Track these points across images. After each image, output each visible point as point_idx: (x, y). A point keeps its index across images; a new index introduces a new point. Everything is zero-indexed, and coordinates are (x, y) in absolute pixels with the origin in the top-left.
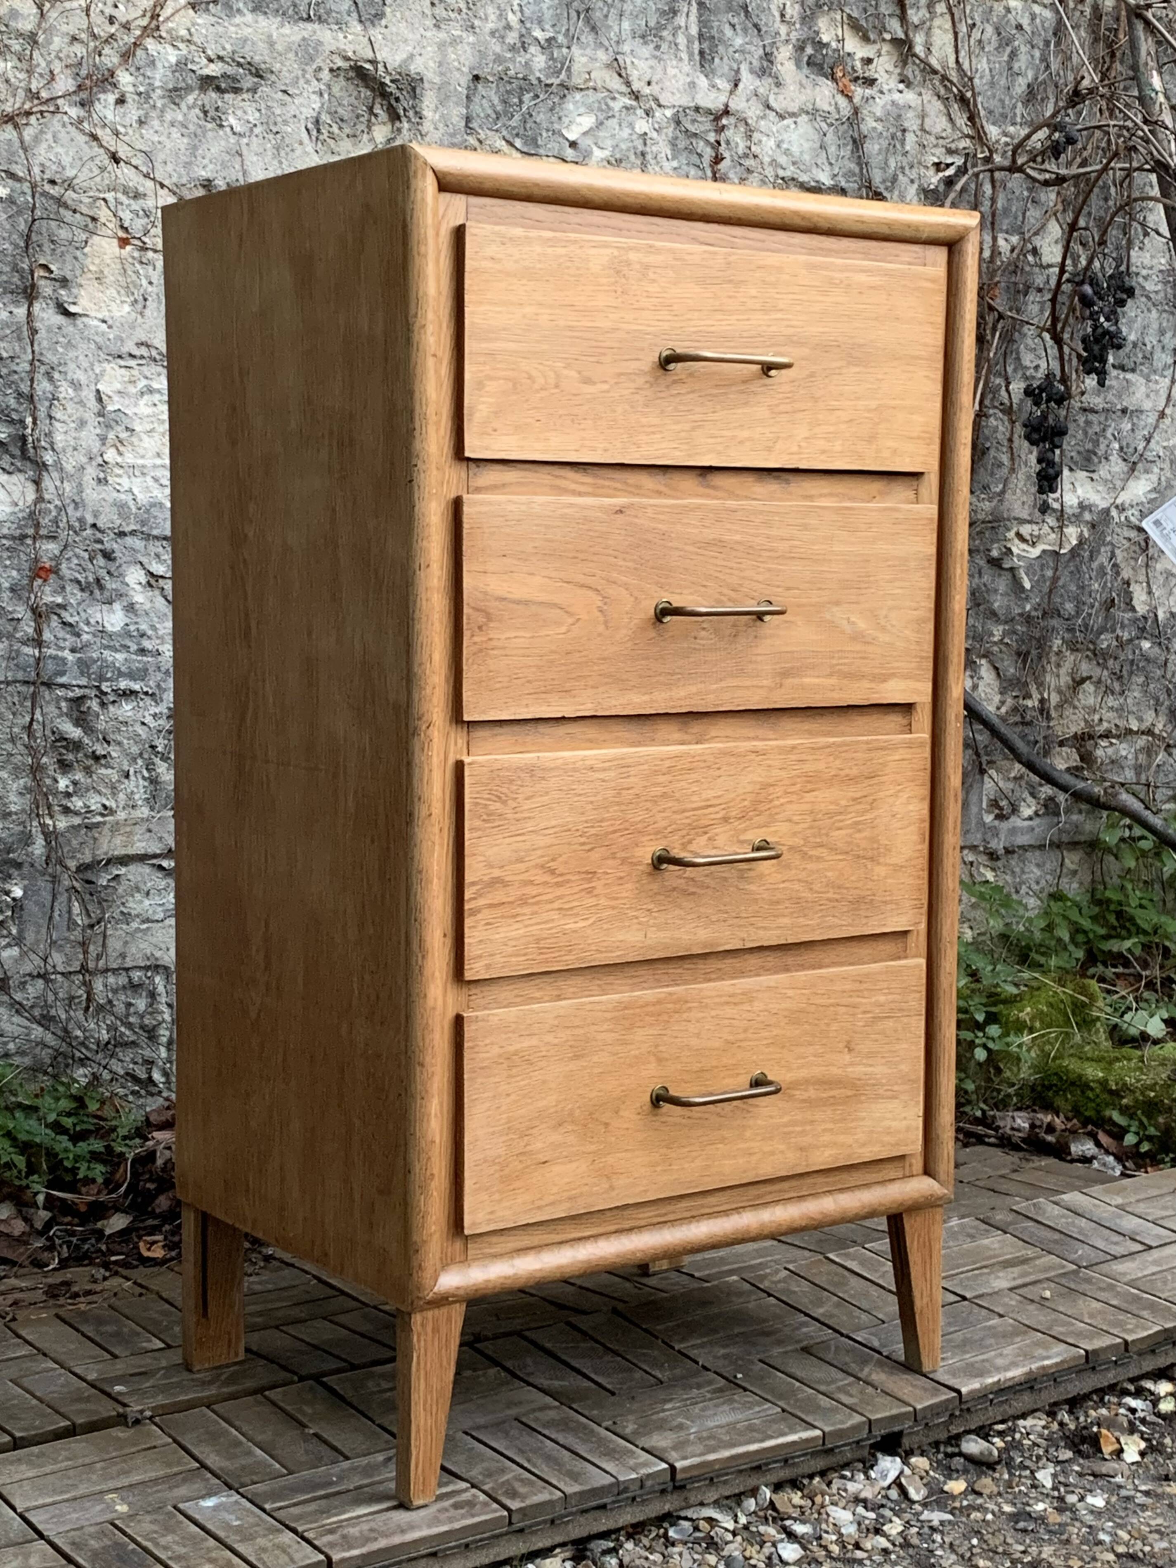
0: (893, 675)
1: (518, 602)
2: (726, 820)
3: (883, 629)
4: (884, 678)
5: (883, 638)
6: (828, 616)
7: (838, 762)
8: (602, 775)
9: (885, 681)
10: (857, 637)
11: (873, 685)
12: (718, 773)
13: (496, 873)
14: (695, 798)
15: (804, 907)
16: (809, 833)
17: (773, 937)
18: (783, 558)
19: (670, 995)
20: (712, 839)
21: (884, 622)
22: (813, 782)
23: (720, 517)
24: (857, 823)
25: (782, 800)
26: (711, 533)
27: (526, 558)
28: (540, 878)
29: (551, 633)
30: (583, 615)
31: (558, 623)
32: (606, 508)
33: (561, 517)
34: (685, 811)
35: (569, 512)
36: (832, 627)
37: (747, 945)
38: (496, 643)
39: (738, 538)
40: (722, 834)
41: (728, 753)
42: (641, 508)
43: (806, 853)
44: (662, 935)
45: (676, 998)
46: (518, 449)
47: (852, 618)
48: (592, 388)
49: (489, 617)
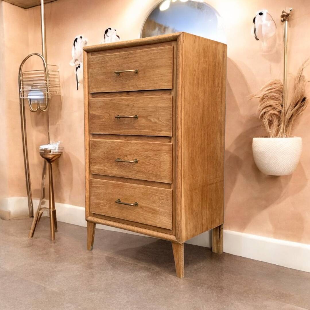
0: (163, 131)
1: (96, 115)
2: (130, 155)
5: (160, 123)
6: (149, 118)
7: (151, 147)
8: (109, 144)
9: (161, 132)
10: (155, 123)
11: (158, 132)
12: (128, 146)
14: (124, 150)
15: (145, 173)
16: (146, 160)
17: (139, 178)
18: (139, 107)
19: (121, 184)
20: (128, 158)
21: (160, 120)
22: (146, 150)
23: (128, 100)
24: (156, 159)
25: (140, 153)
26: (126, 103)
27: (97, 108)
28: (100, 159)
29: (102, 120)
30: (106, 117)
31: (102, 119)
32: (109, 100)
33: (103, 101)
34: (123, 152)
35: (104, 100)
36: (150, 121)
37: (134, 178)
38: (94, 122)
39: (131, 104)
40: (129, 157)
41: (130, 143)
42: (115, 99)
43: (145, 163)
44: (119, 173)
45: (122, 185)
46: (97, 91)
47: (154, 119)
48: (107, 80)
49: (93, 117)
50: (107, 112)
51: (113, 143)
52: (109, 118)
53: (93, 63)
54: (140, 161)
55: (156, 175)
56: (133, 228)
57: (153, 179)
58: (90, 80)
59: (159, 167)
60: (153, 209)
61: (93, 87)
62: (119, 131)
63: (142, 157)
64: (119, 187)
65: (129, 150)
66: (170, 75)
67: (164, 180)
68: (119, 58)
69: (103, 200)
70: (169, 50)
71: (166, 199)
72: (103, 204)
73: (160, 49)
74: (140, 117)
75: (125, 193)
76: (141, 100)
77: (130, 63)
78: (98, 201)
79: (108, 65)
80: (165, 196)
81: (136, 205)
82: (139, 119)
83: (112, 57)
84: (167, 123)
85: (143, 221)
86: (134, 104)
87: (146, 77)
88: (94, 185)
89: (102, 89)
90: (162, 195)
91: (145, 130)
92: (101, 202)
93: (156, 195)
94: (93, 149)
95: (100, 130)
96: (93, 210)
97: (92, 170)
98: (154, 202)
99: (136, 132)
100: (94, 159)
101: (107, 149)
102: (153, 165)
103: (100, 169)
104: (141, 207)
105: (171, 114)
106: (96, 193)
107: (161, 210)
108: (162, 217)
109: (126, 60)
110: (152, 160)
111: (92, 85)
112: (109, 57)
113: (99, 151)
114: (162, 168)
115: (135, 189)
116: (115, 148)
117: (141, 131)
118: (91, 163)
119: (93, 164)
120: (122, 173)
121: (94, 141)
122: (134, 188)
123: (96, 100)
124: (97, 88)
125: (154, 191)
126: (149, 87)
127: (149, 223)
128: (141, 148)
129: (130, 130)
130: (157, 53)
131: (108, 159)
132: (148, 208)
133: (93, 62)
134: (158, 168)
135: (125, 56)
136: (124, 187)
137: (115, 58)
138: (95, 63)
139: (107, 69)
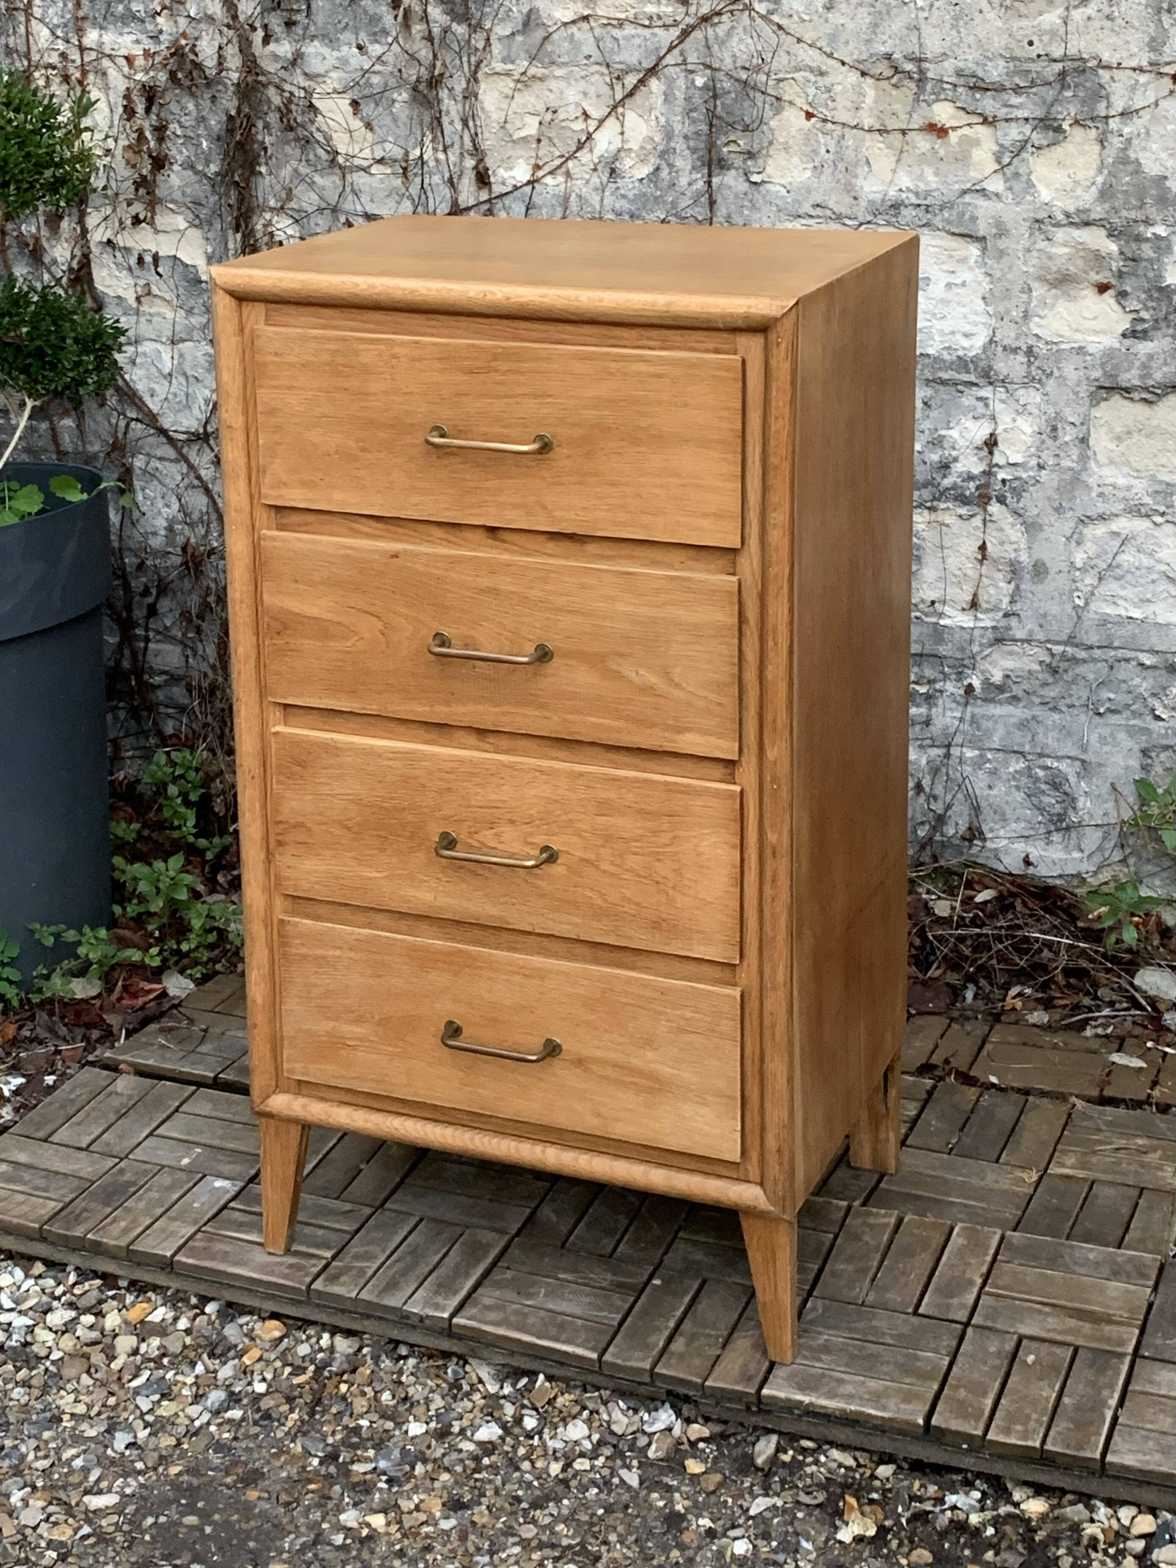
0: (689, 730)
1: (308, 618)
2: (512, 822)
3: (677, 685)
4: (680, 731)
5: (677, 693)
6: (614, 667)
7: (630, 795)
8: (390, 763)
9: (679, 732)
10: (648, 690)
11: (667, 734)
12: (500, 782)
13: (301, 819)
14: (479, 797)
15: (598, 913)
16: (602, 851)
17: (564, 930)
18: (559, 610)
19: (461, 951)
20: (498, 835)
21: (677, 680)
22: (604, 808)
23: (493, 568)
24: (658, 853)
25: (570, 816)
26: (485, 582)
27: (312, 584)
28: (338, 831)
29: (339, 645)
30: (367, 635)
31: (345, 638)
32: (382, 552)
33: (344, 556)
34: (470, 806)
35: (349, 552)
36: (618, 676)
37: (537, 931)
38: (292, 646)
39: (512, 588)
40: (508, 832)
41: (511, 766)
42: (417, 555)
43: (597, 868)
44: (451, 901)
45: (468, 954)
46: (306, 500)
47: (642, 672)
48: (369, 456)
49: (286, 626)
50: (372, 609)
51: (410, 757)
52: (383, 639)
53: (275, 359)
54: (567, 853)
55: (656, 925)
56: (538, 1149)
57: (640, 939)
58: (261, 442)
59: (674, 888)
60: (641, 1073)
61: (285, 478)
62: (445, 709)
63: (580, 836)
64: (451, 963)
65: (504, 802)
66: (728, 485)
67: (702, 948)
68: (438, 365)
69: (359, 1020)
70: (723, 373)
71: (713, 1031)
72: (357, 1039)
73: (674, 362)
74: (563, 653)
75: (486, 995)
76: (566, 579)
77: (506, 395)
78: (326, 1026)
79: (375, 386)
80: (708, 1019)
81: (554, 1050)
82: (556, 662)
83: (398, 350)
84: (711, 696)
85: (589, 1123)
86: (531, 592)
87: (597, 475)
88: (304, 951)
89: (337, 496)
90: (689, 1014)
91: (592, 719)
92: (347, 1029)
93: (661, 1013)
94: (291, 776)
95: (333, 689)
96: (298, 1066)
97: (289, 878)
98: (649, 1043)
99: (544, 722)
100: (299, 825)
101: (378, 786)
102: (638, 876)
103: (337, 878)
104: (580, 1062)
105: (736, 660)
106: (315, 985)
107: (686, 1075)
108: (688, 1109)
109: (481, 377)
110: (636, 854)
111: (277, 468)
112: (383, 347)
113: (326, 790)
114: (691, 892)
115: (542, 978)
116: (423, 786)
117: (571, 717)
118: (280, 844)
119: (291, 850)
120: (465, 904)
121: (296, 742)
122: (541, 974)
123: (299, 545)
124: (310, 485)
125: (649, 993)
126: (616, 524)
127: (620, 1130)
128: (572, 795)
129: (508, 709)
130: (660, 376)
131: (382, 833)
132: (615, 1065)
134: (671, 892)
135: (476, 359)
136: (480, 968)
137: (414, 360)
138: (291, 365)
139: (369, 404)
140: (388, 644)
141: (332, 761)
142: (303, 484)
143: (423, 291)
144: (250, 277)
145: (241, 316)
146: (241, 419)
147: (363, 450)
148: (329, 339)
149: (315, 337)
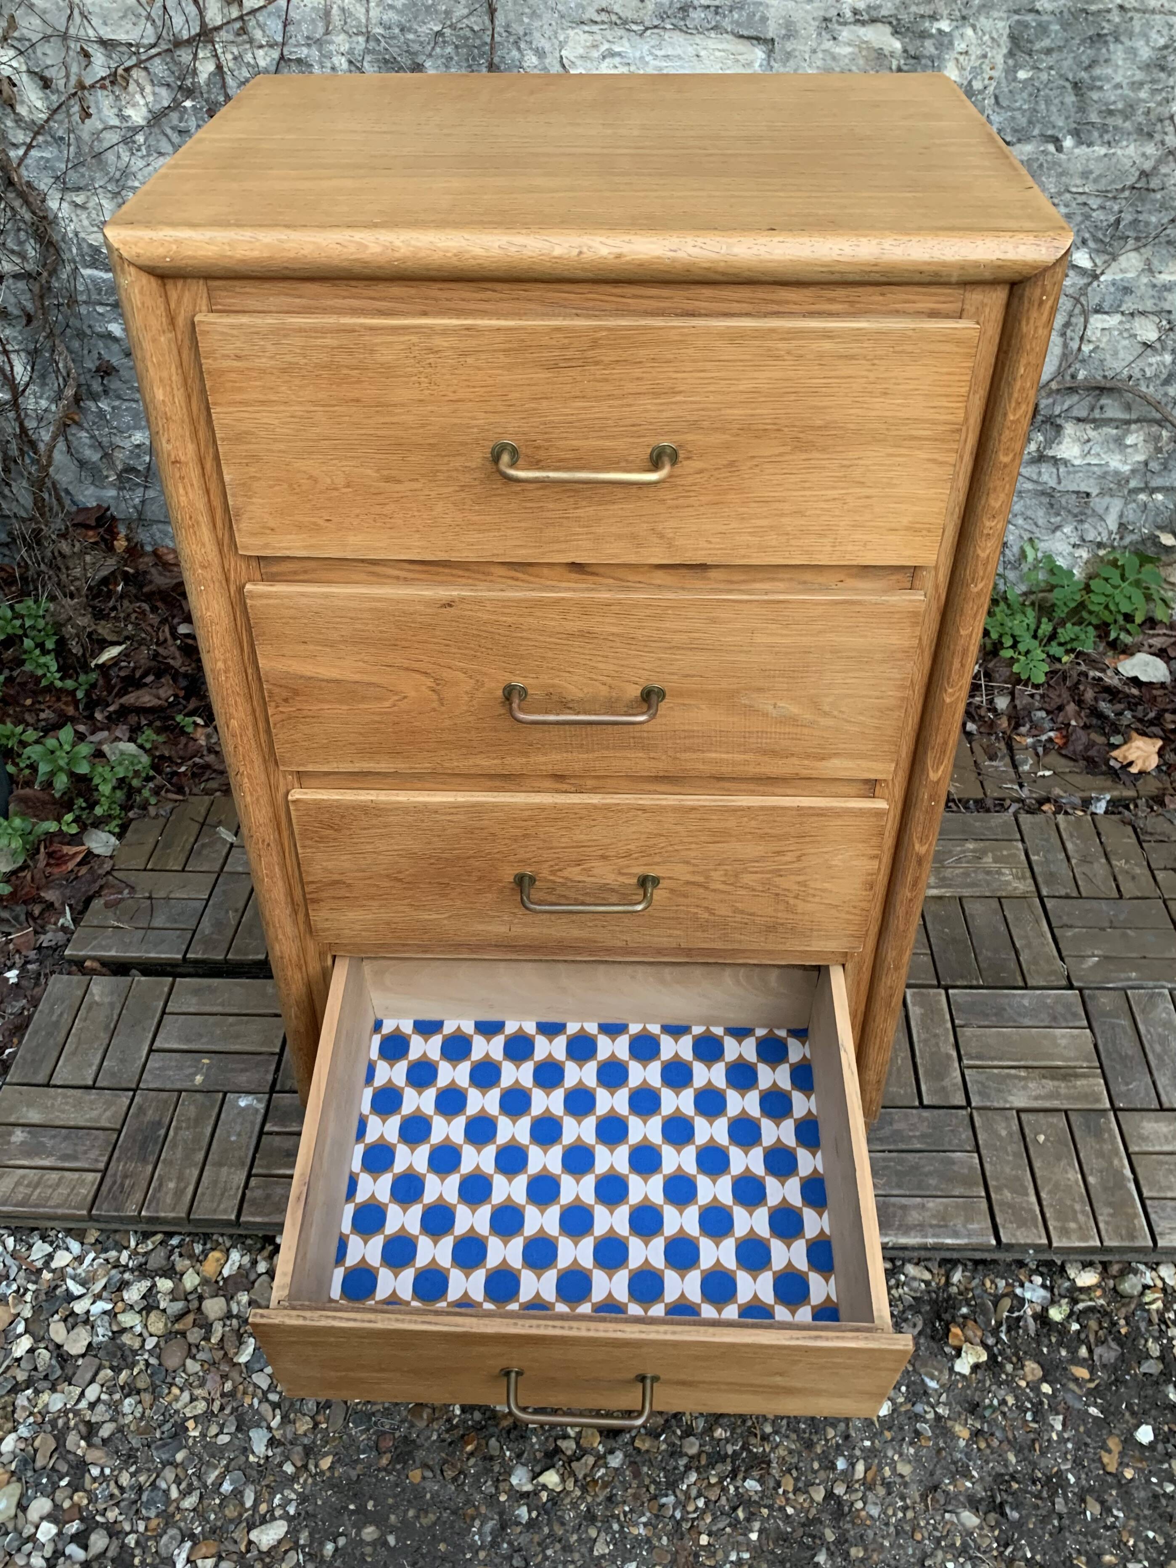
2: (604, 857)
4: (825, 757)
6: (746, 702)
9: (823, 759)
10: (787, 721)
11: (806, 763)
13: (338, 877)
14: (564, 840)
15: (704, 925)
16: (712, 873)
17: (663, 942)
20: (586, 870)
21: (827, 709)
22: (720, 836)
23: (586, 610)
24: (780, 870)
25: (677, 847)
27: (332, 644)
28: (386, 883)
30: (413, 694)
31: (380, 698)
32: (429, 603)
33: (370, 610)
34: (553, 848)
36: (750, 710)
38: (305, 713)
39: (615, 630)
40: (600, 867)
41: (607, 808)
42: (479, 601)
43: (706, 888)
44: (528, 930)
46: (305, 548)
47: (780, 704)
48: (398, 487)
49: (296, 693)
50: (416, 665)
51: (476, 810)
52: (435, 697)
53: (237, 363)
54: (671, 878)
55: (772, 929)
59: (795, 897)
61: (270, 522)
62: (521, 760)
63: (688, 863)
65: (595, 841)
68: (502, 359)
74: (680, 694)
76: (691, 615)
77: (610, 397)
82: (671, 705)
83: (439, 342)
84: (868, 722)
86: (641, 632)
89: (354, 540)
91: (714, 755)
94: (323, 840)
95: (370, 754)
97: (328, 930)
99: (653, 764)
100: (336, 883)
101: (435, 839)
103: (388, 924)
110: (754, 872)
112: (414, 339)
114: (815, 899)
116: (493, 835)
118: (311, 901)
119: (327, 905)
120: (546, 931)
121: (319, 806)
123: (304, 598)
124: (315, 529)
128: (680, 828)
129: (606, 753)
131: (442, 880)
133: (238, 357)
134: (791, 900)
135: (565, 348)
137: (464, 354)
138: (263, 371)
139: (394, 419)
140: (441, 701)
141: (374, 822)
142: (300, 527)
143: (478, 251)
144: (178, 242)
145: (168, 303)
146: (191, 448)
147: (388, 479)
148: (323, 331)
149: (301, 330)
